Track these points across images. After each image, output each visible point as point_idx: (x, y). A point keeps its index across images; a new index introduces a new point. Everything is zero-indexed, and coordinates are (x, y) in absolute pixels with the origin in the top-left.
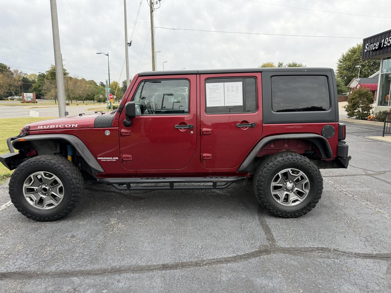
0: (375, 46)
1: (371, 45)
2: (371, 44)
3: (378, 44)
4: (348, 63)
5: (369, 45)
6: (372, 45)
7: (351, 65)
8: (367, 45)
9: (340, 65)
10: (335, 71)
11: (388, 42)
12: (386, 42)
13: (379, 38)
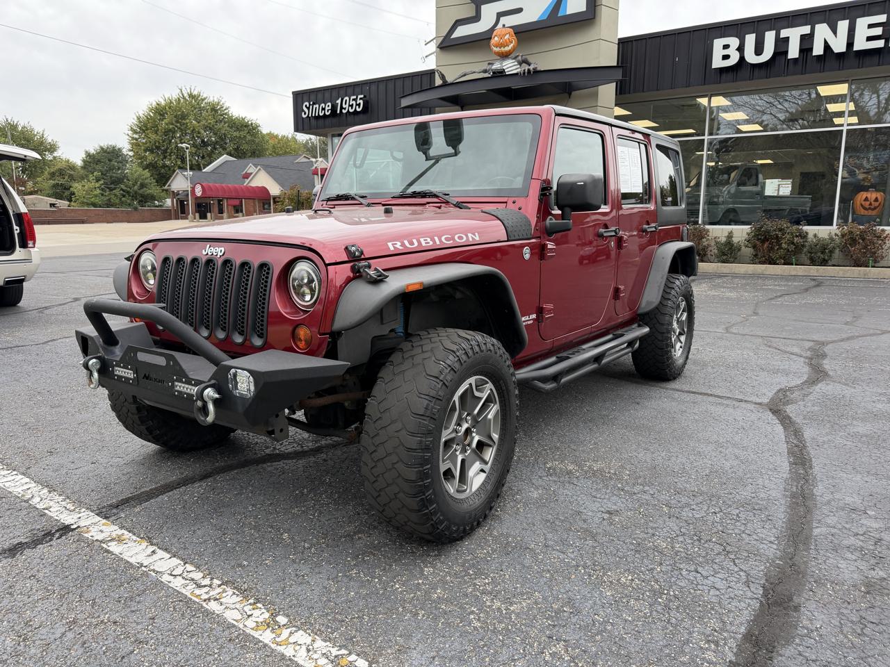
0: (323, 109)
1: (315, 106)
2: (314, 104)
3: (328, 106)
4: (153, 136)
5: (310, 105)
6: (317, 106)
7: (161, 141)
8: (306, 106)
9: (133, 138)
10: (125, 152)
11: (349, 106)
12: (346, 104)
13: (334, 93)
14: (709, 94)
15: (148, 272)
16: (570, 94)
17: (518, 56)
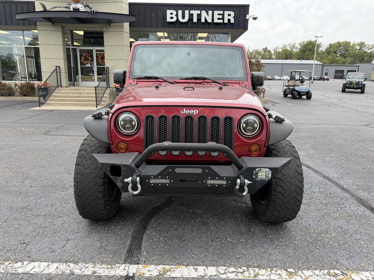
14: (164, 31)
16: (110, 24)
17: (84, 3)
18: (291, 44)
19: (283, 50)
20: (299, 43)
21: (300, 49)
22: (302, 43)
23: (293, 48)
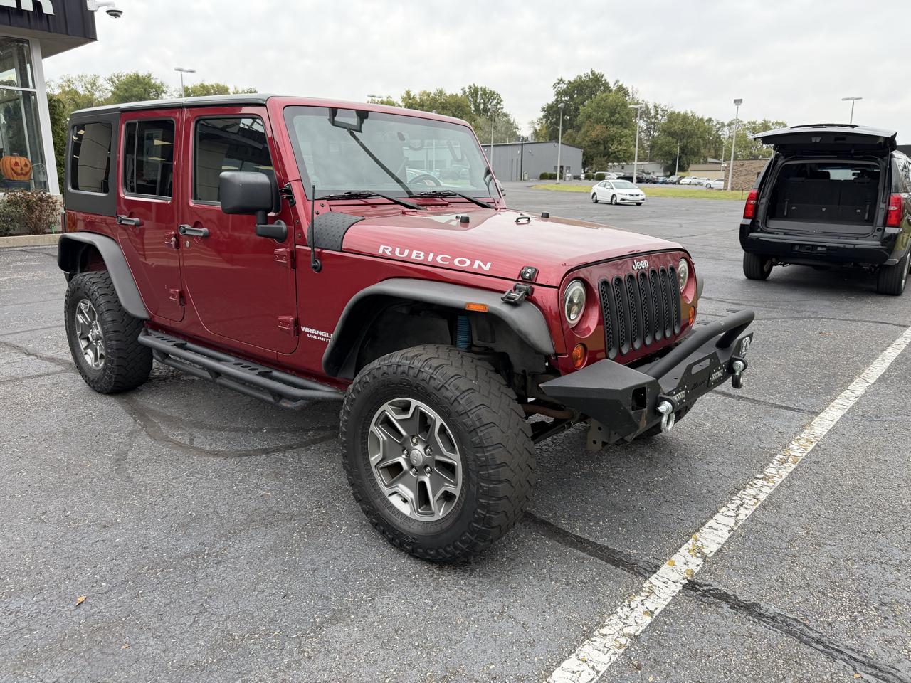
15: (577, 304)
18: (86, 77)
19: (64, 92)
20: (108, 76)
21: (113, 93)
22: (115, 79)
23: (93, 89)
